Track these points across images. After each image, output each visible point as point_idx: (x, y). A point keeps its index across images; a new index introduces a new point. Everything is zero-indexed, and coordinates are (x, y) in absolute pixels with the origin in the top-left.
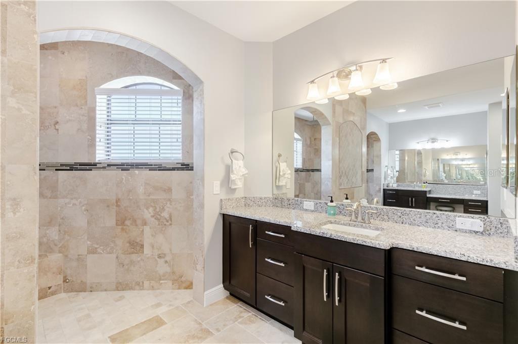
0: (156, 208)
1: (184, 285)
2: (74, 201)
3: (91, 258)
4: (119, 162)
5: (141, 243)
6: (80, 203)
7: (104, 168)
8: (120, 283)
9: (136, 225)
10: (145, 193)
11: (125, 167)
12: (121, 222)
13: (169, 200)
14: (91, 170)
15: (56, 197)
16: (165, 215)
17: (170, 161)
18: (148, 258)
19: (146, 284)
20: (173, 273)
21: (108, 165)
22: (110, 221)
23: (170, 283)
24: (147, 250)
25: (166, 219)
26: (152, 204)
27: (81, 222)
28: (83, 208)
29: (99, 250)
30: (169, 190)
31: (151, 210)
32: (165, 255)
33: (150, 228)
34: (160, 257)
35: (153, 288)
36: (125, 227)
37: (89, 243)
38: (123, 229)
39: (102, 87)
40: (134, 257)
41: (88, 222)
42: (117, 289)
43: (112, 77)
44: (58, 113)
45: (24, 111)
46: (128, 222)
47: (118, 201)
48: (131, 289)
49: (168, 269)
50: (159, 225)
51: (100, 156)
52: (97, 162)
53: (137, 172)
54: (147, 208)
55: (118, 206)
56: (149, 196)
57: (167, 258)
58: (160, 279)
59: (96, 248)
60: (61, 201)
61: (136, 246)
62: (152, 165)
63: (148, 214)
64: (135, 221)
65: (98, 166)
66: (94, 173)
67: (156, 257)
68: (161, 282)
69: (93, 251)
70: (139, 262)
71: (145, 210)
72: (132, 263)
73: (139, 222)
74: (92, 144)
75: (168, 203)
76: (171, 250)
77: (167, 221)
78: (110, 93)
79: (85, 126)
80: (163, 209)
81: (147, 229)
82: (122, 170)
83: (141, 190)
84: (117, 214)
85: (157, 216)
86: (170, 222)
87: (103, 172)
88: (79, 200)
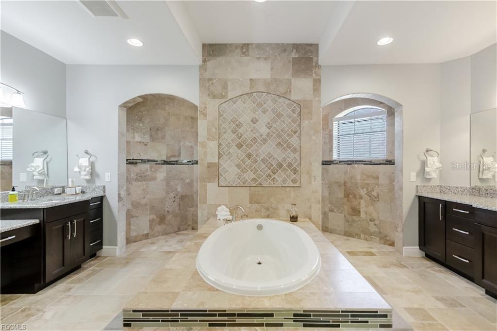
0: (368, 189)
1: (388, 242)
3: (330, 214)
4: (346, 160)
5: (359, 210)
6: (325, 183)
7: (338, 163)
8: (347, 232)
9: (356, 199)
10: (361, 179)
11: (349, 163)
12: (347, 195)
13: (377, 184)
14: (330, 165)
16: (374, 193)
17: (378, 159)
18: (364, 220)
19: (362, 236)
20: (380, 233)
21: (340, 162)
22: (341, 195)
23: (378, 239)
24: (362, 215)
25: (375, 196)
26: (366, 186)
28: (327, 186)
29: (335, 210)
30: (377, 178)
31: (365, 189)
32: (374, 220)
33: (365, 201)
34: (371, 221)
35: (366, 239)
36: (349, 199)
37: (329, 205)
38: (348, 200)
39: (336, 117)
40: (355, 217)
41: (329, 194)
42: (345, 235)
45: (317, 141)
46: (351, 196)
47: (345, 183)
48: (353, 237)
49: (377, 230)
50: (370, 200)
51: (335, 157)
52: (333, 160)
53: (356, 166)
54: (363, 189)
55: (345, 186)
56: (363, 181)
57: (377, 222)
58: (371, 235)
59: (333, 209)
61: (356, 211)
62: (365, 161)
63: (363, 192)
64: (355, 196)
65: (334, 162)
66: (332, 166)
67: (369, 220)
68: (372, 237)
69: (332, 211)
70: (357, 221)
71: (361, 190)
72: (353, 221)
73: (357, 197)
74: (331, 151)
75: (377, 186)
76: (378, 217)
77: (376, 198)
78: (339, 120)
79: (327, 140)
80: (373, 190)
81: (362, 202)
82: (347, 165)
83: (359, 177)
84: (345, 191)
85: (369, 194)
86: (378, 199)
87: (337, 166)
88: (325, 181)
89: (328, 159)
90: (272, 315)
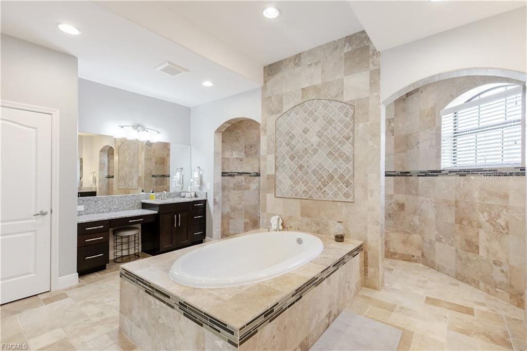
0: (491, 213)
2: (427, 199)
3: (437, 244)
5: (476, 244)
6: (431, 200)
7: (447, 174)
8: (458, 273)
9: (472, 226)
10: (480, 198)
11: (463, 173)
12: (459, 221)
13: (506, 207)
14: (438, 176)
15: (417, 195)
16: (501, 221)
17: (509, 166)
18: (483, 260)
19: (482, 285)
20: (511, 286)
21: (450, 172)
22: (451, 219)
23: (507, 296)
24: (482, 252)
25: (501, 226)
26: (487, 209)
27: (431, 215)
28: (433, 205)
29: (443, 240)
30: (506, 197)
31: (486, 214)
32: (501, 263)
33: (485, 232)
34: (495, 264)
35: (488, 291)
36: (462, 226)
37: (436, 232)
38: (460, 227)
39: (446, 108)
40: (470, 255)
41: (436, 217)
42: (456, 278)
43: (453, 97)
44: (419, 135)
46: (465, 222)
47: (456, 202)
48: (468, 283)
49: (505, 280)
50: (494, 231)
51: (446, 163)
52: (442, 169)
53: (472, 177)
54: (482, 212)
55: (457, 207)
56: (484, 200)
57: (505, 268)
58: (496, 287)
59: (441, 238)
60: (421, 198)
61: (472, 246)
62: (487, 171)
63: (483, 218)
64: (470, 222)
65: (443, 172)
66: (439, 178)
67: (492, 263)
68: (497, 289)
69: (439, 240)
70: (474, 261)
71: (480, 214)
72: (468, 259)
73: (474, 224)
74: (438, 156)
75: (505, 210)
76: (507, 261)
77: (504, 229)
78: (455, 111)
79: (434, 142)
80: (499, 216)
81: (482, 233)
82: (460, 176)
83: (476, 195)
84: (456, 213)
85: (492, 221)
86: (506, 231)
87: (445, 177)
88: (430, 199)
89: (434, 169)
90: (169, 297)
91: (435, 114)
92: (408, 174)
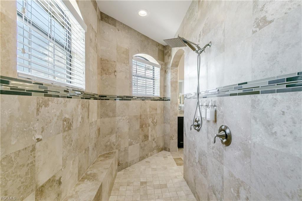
0: (153, 118)
2: (123, 118)
4: (141, 96)
5: (148, 135)
6: (126, 118)
7: (136, 99)
8: (141, 157)
9: (146, 127)
10: (149, 111)
11: (143, 98)
12: (141, 127)
13: (156, 114)
14: (131, 100)
15: (115, 116)
16: (155, 120)
18: (150, 142)
19: (149, 154)
21: (138, 98)
22: (138, 127)
23: (156, 151)
24: (150, 138)
25: (155, 122)
26: (151, 116)
27: (126, 129)
28: (127, 121)
29: (133, 143)
30: (156, 109)
31: (151, 119)
32: (155, 138)
35: (151, 155)
37: (129, 140)
38: (142, 130)
41: (129, 129)
44: (116, 65)
46: (144, 126)
47: (141, 116)
48: (144, 158)
49: (156, 145)
50: (153, 125)
52: (133, 96)
53: (147, 101)
55: (141, 118)
56: (150, 112)
57: (156, 140)
59: (132, 142)
60: (117, 118)
61: (146, 137)
62: (151, 98)
63: (150, 121)
65: (134, 98)
67: (152, 140)
68: (154, 151)
69: (131, 144)
70: (147, 144)
71: (149, 119)
72: (145, 145)
73: (147, 125)
74: (131, 86)
76: (156, 136)
79: (128, 76)
81: (150, 128)
82: (142, 100)
83: (148, 110)
84: (141, 122)
87: (135, 101)
88: (126, 117)
89: (128, 95)
91: (129, 55)
92: (105, 98)
